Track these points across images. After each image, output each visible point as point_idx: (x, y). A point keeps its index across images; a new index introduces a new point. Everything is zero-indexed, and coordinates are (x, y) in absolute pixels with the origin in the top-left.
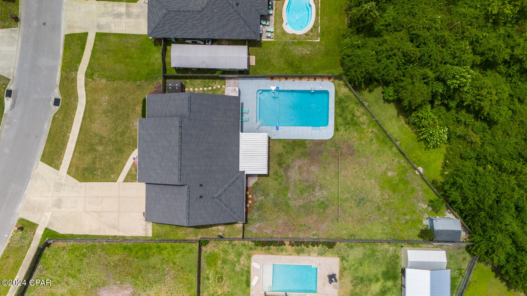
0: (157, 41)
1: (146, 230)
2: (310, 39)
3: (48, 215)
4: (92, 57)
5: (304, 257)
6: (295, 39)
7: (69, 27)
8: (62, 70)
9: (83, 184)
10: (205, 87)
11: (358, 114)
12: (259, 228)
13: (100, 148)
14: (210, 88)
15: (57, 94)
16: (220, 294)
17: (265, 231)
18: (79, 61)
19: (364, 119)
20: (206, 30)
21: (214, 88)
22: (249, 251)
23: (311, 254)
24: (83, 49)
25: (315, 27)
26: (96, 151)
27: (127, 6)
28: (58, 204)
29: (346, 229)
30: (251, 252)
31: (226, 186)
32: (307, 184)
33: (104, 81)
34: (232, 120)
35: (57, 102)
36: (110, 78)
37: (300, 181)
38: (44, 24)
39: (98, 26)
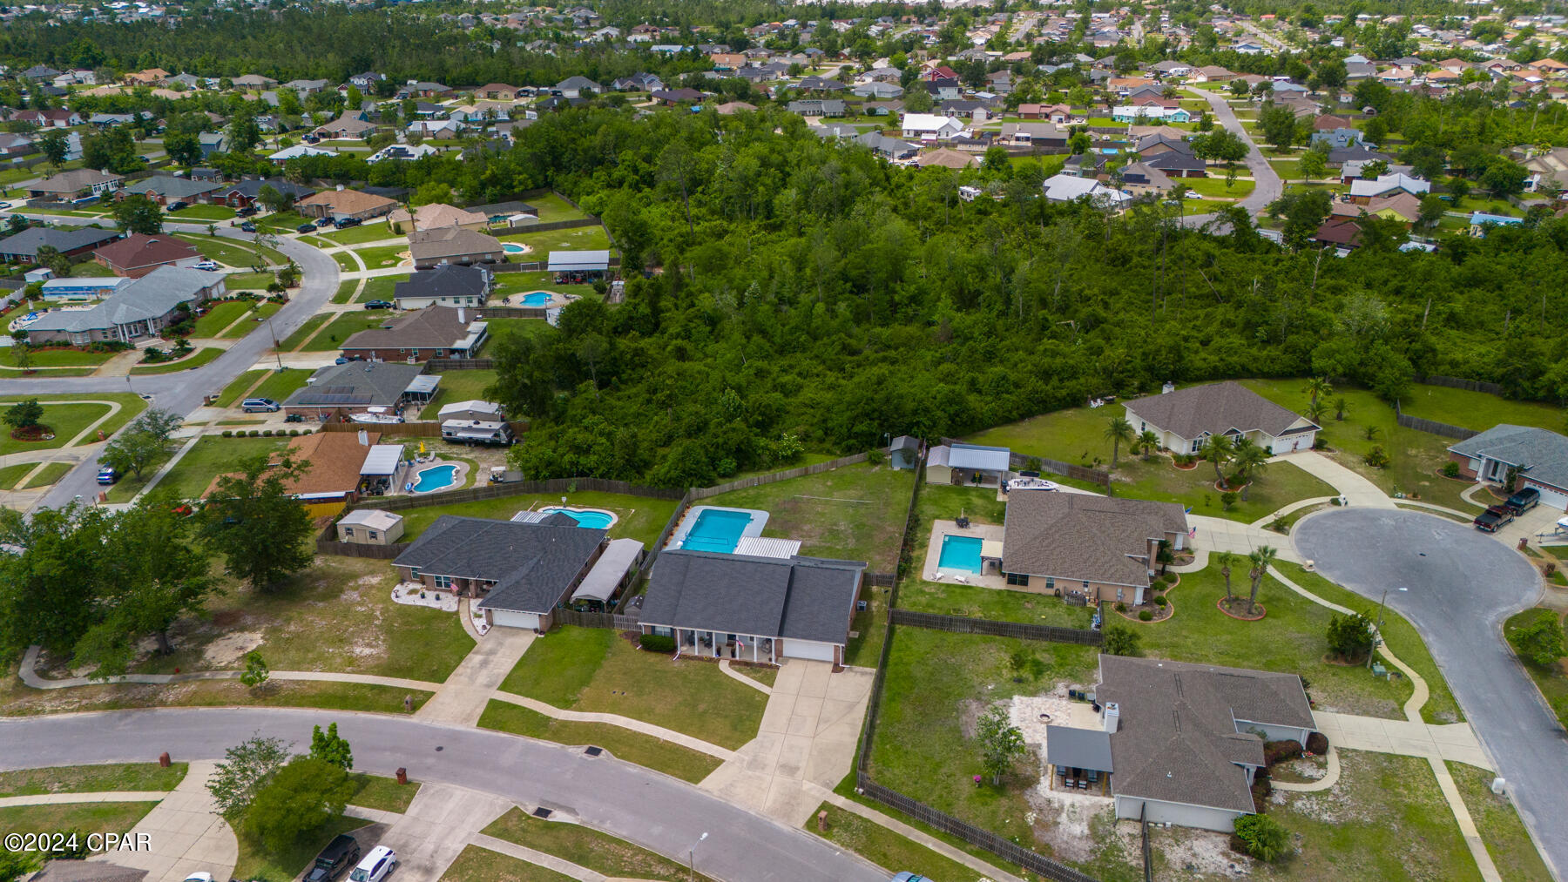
0: (553, 626)
1: (863, 674)
3: (807, 786)
4: (537, 698)
5: (930, 542)
6: (622, 523)
8: (539, 737)
9: (760, 733)
11: (744, 494)
13: (702, 707)
15: (578, 751)
16: (982, 615)
18: (535, 714)
19: (752, 492)
22: (917, 583)
23: (927, 537)
24: (515, 707)
25: (615, 511)
26: (705, 712)
27: (476, 653)
28: (791, 770)
29: (896, 513)
30: (918, 581)
32: (827, 534)
33: (586, 690)
35: (593, 751)
36: (584, 682)
37: (820, 538)
38: (440, 749)
39: (488, 686)
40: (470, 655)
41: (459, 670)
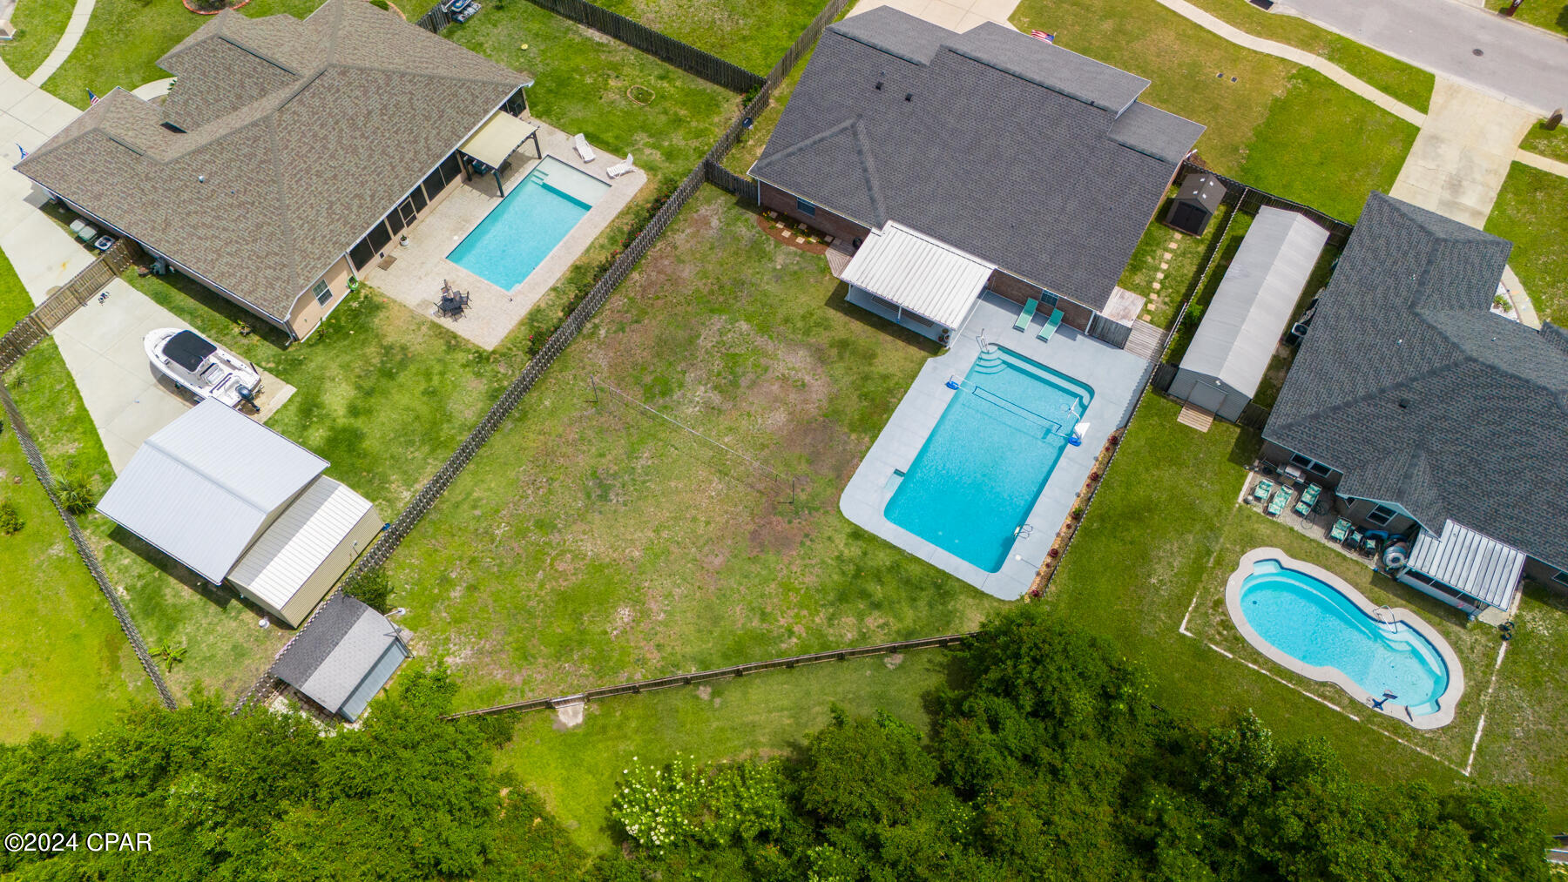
2: (1197, 607)
4: (1354, 97)
5: (558, 275)
6: (1218, 562)
7: (1452, 91)
8: (1342, 38)
10: (1166, 277)
11: (873, 621)
12: (706, 222)
14: (1157, 286)
15: (1286, 9)
16: (610, 81)
17: (688, 231)
18: (1353, 72)
19: (846, 631)
21: (1154, 296)
22: (664, 174)
23: (553, 294)
24: (1386, 89)
27: (1477, 211)
29: (553, 412)
30: (660, 176)
31: (870, 163)
32: (744, 382)
33: (1278, 93)
34: (1044, 258)
36: (1281, 105)
37: (766, 370)
38: (1478, 52)
39: (1437, 139)
40: (1486, 212)
41: (1495, 182)
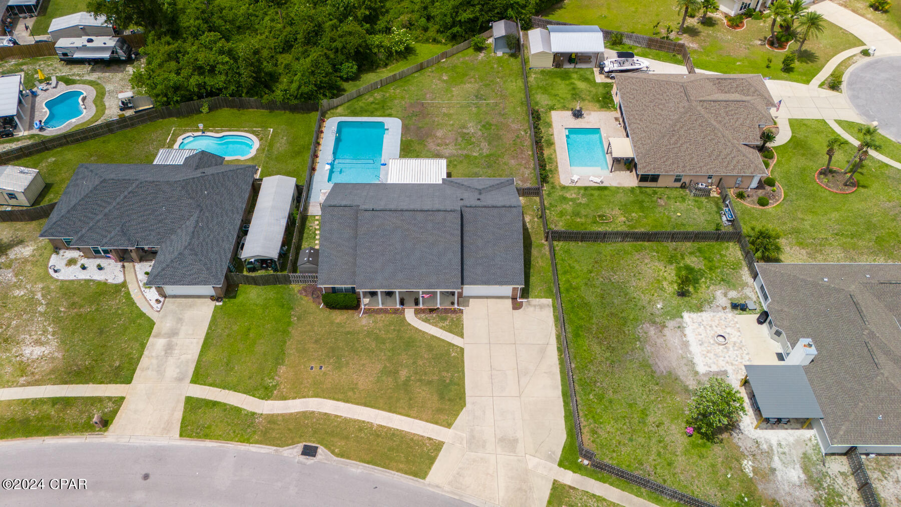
0: (229, 291)
1: (541, 307)
2: (268, 136)
3: (532, 462)
4: (235, 388)
5: (555, 139)
6: (264, 149)
7: (167, 430)
8: (248, 441)
9: (468, 399)
10: (315, 237)
11: (371, 99)
13: (404, 374)
14: (318, 232)
15: (293, 453)
16: (625, 219)
17: (527, 175)
18: (238, 410)
19: (378, 96)
20: (230, 214)
21: (317, 227)
22: (557, 189)
23: (551, 133)
24: (215, 404)
25: (253, 133)
26: (408, 380)
27: (158, 336)
28: (509, 443)
29: (514, 108)
30: (558, 187)
32: (460, 139)
33: (282, 369)
35: (309, 451)
36: (279, 360)
37: (455, 145)
38: (146, 477)
39: (180, 379)
40: (151, 339)
41: (144, 362)
